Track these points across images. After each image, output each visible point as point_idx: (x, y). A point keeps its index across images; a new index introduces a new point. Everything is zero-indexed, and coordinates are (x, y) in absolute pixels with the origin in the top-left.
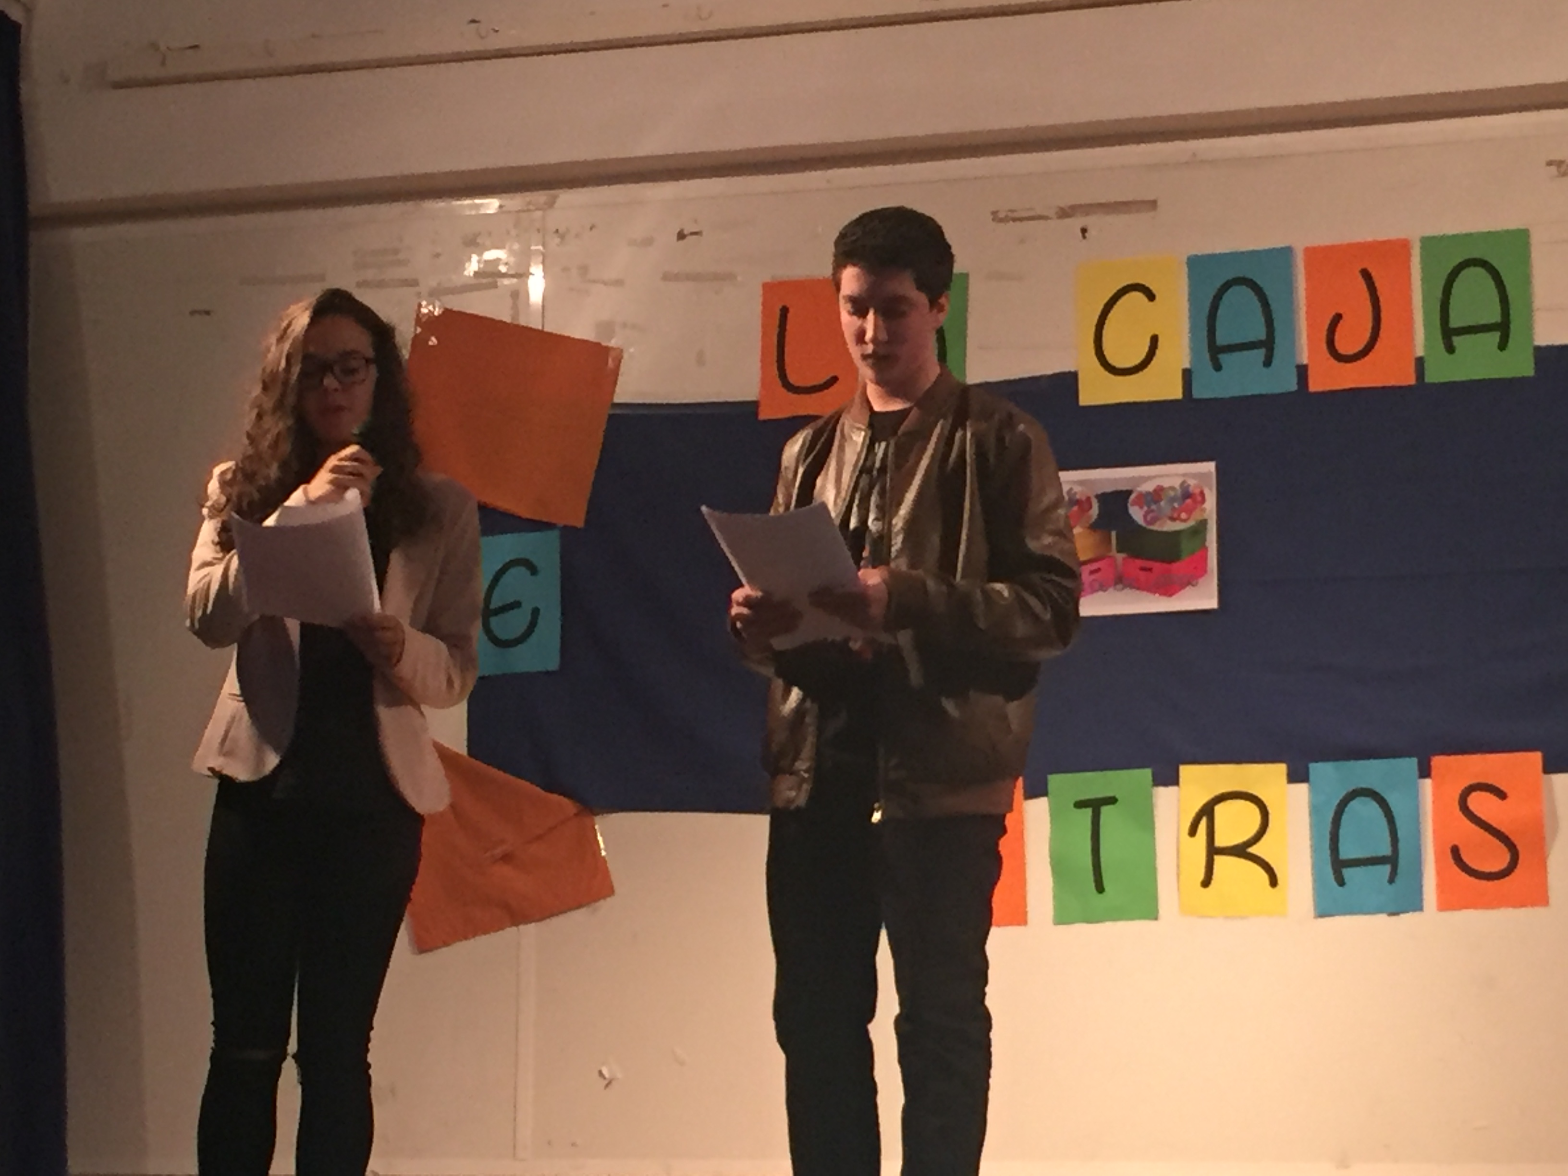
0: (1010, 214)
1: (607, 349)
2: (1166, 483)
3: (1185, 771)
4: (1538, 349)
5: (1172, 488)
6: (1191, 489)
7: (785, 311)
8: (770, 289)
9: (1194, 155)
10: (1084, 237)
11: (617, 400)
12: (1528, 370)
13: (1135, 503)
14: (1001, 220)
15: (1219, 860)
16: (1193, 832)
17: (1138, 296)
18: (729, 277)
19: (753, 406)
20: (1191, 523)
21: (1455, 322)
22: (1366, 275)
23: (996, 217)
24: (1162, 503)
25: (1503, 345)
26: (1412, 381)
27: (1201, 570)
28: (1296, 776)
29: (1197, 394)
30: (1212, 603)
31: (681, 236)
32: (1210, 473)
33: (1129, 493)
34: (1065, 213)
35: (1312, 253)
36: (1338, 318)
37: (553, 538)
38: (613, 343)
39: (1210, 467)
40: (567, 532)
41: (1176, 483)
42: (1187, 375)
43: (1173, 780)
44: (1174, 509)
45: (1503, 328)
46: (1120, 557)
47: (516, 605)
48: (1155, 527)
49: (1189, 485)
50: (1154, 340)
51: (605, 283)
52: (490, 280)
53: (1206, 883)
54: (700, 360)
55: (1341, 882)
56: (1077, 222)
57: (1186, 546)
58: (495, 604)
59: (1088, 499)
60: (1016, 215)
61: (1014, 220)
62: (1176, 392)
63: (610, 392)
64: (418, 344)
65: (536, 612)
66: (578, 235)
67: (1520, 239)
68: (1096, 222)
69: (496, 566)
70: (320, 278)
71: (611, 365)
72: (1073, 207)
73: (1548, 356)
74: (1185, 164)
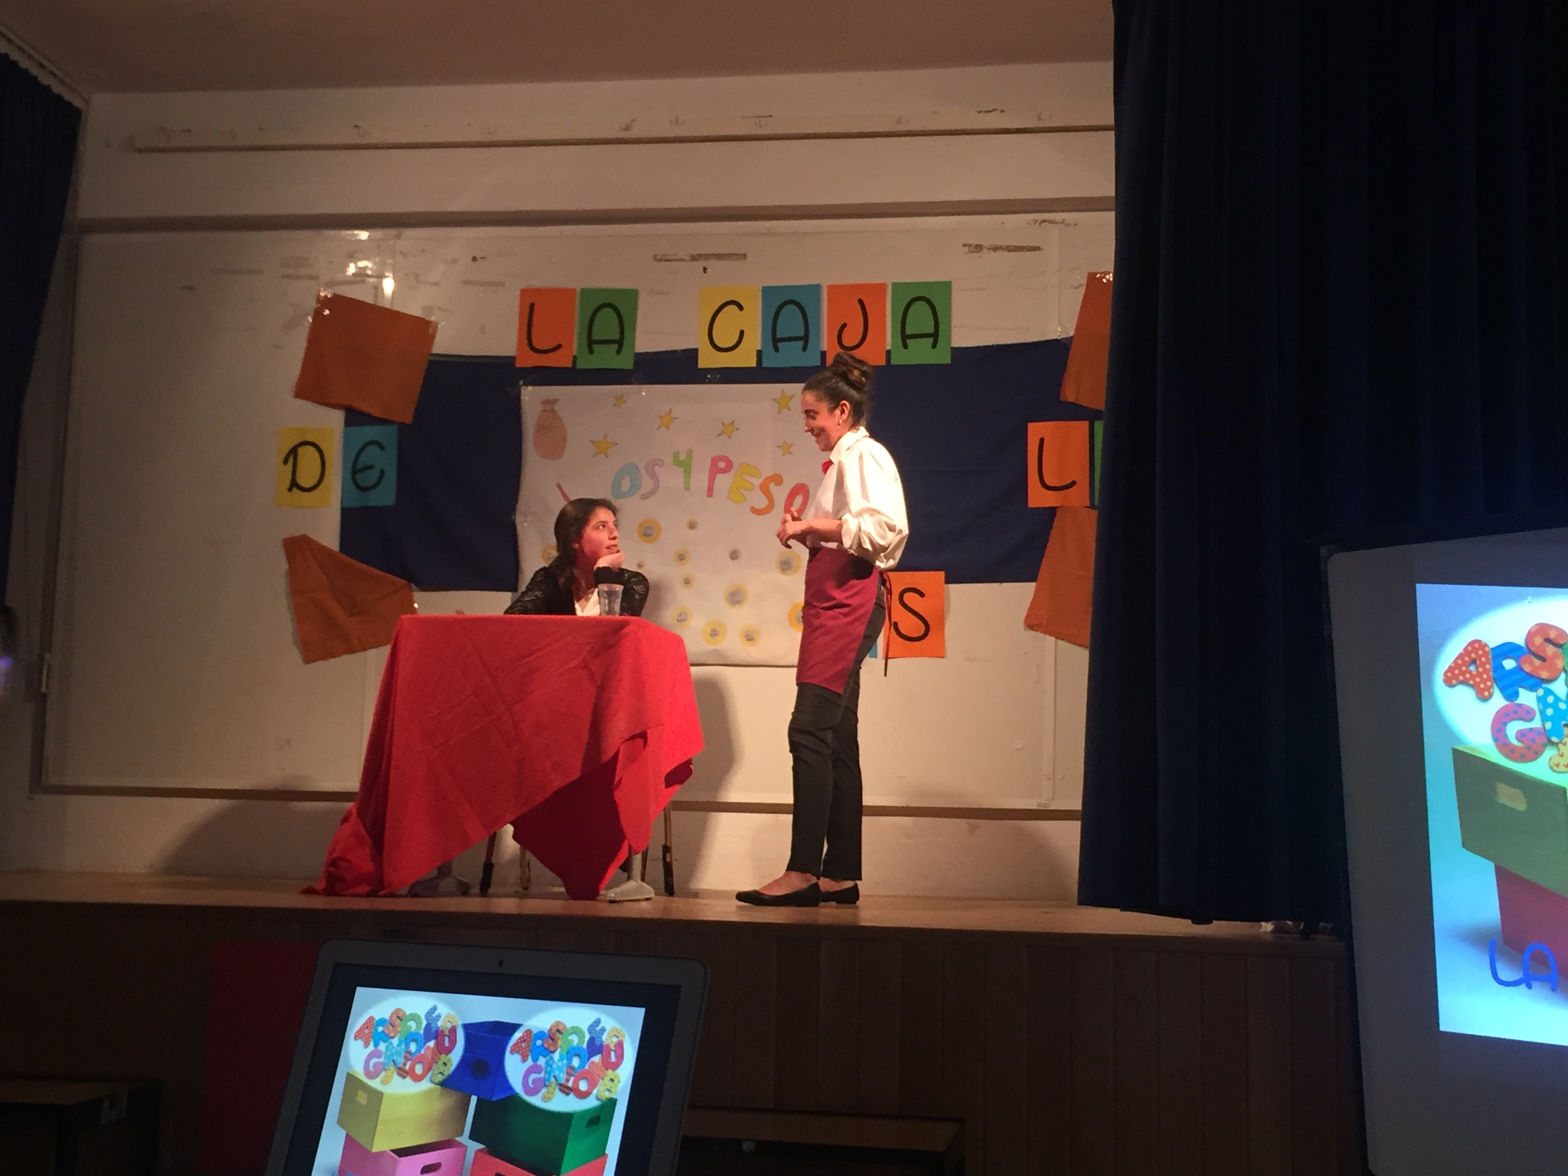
0: (664, 258)
1: (428, 322)
4: (953, 349)
7: (532, 306)
8: (524, 293)
9: (769, 229)
10: (705, 272)
11: (434, 352)
12: (946, 359)
14: (660, 260)
17: (733, 308)
18: (502, 284)
19: (512, 359)
21: (908, 331)
22: (861, 301)
23: (656, 258)
25: (934, 346)
26: (884, 363)
29: (764, 365)
31: (474, 259)
34: (694, 258)
35: (830, 288)
36: (845, 325)
37: (394, 429)
38: (433, 319)
40: (402, 426)
42: (759, 353)
45: (935, 336)
47: (371, 467)
56: (701, 264)
58: (359, 466)
60: (667, 258)
61: (667, 260)
62: (754, 365)
63: (430, 347)
64: (318, 314)
65: (382, 472)
66: (414, 256)
67: (946, 287)
68: (712, 264)
69: (360, 444)
70: (260, 272)
71: (431, 331)
72: (699, 255)
73: (959, 353)
74: (764, 234)
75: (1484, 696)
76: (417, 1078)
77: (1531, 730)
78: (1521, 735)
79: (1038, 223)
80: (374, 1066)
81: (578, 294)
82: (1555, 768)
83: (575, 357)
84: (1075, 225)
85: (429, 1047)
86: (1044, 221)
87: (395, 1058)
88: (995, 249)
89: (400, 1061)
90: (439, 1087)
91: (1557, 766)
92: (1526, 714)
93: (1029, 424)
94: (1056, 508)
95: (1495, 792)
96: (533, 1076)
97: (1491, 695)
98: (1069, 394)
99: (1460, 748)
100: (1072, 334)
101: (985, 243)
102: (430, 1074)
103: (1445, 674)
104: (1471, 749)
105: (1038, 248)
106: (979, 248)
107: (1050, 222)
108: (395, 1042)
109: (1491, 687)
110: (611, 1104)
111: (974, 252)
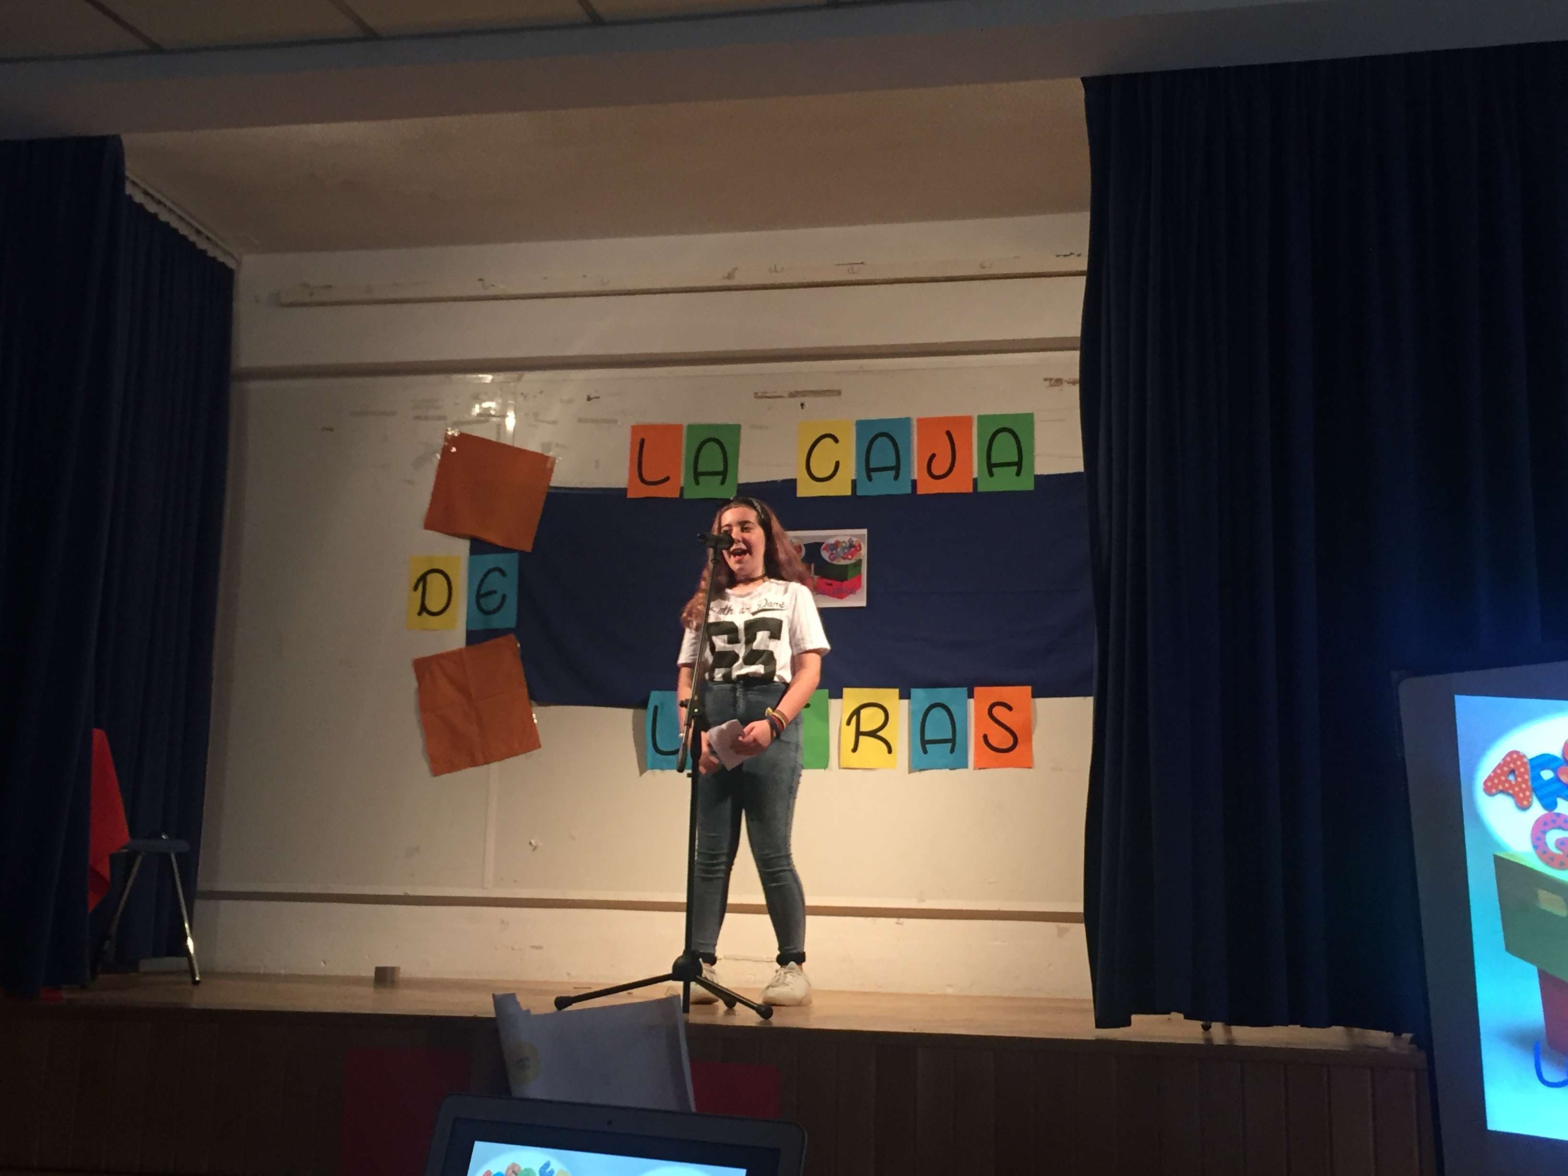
0: (764, 395)
1: (547, 458)
2: (841, 539)
3: (845, 690)
4: (1036, 477)
5: (844, 542)
6: (854, 543)
7: (643, 441)
8: (635, 429)
9: (861, 367)
10: (802, 408)
11: (551, 485)
12: (1030, 486)
13: (825, 549)
14: (759, 397)
15: (861, 738)
16: (848, 723)
17: (829, 440)
19: (623, 491)
20: (853, 561)
21: (994, 461)
22: (949, 434)
23: (756, 396)
24: (839, 550)
25: (1018, 473)
26: (971, 491)
27: (858, 586)
28: (905, 695)
29: (859, 493)
30: (863, 604)
31: (589, 399)
32: (864, 535)
33: (823, 543)
34: (792, 395)
35: (920, 421)
36: (934, 456)
37: (515, 556)
38: (551, 454)
39: (864, 531)
40: (522, 553)
41: (846, 539)
42: (854, 483)
43: (840, 696)
44: (845, 553)
45: (1019, 464)
46: (816, 577)
47: (495, 592)
48: (835, 562)
49: (853, 541)
50: (837, 464)
51: (548, 423)
52: (486, 418)
53: (855, 750)
54: (597, 465)
55: (925, 752)
56: (799, 400)
57: (850, 573)
58: (483, 591)
59: (800, 547)
60: (768, 395)
61: (766, 397)
62: (848, 492)
63: (548, 481)
64: (445, 451)
65: (504, 597)
66: (534, 397)
67: (1028, 419)
68: (806, 400)
69: (483, 572)
70: (393, 414)
71: (549, 466)
72: (797, 392)
73: (1039, 479)
74: (857, 371)
75: (1522, 803)
81: (685, 431)
83: (682, 488)
88: (1075, 382)
99: (1501, 855)
101: (1065, 378)
103: (1485, 783)
104: (1510, 855)
106: (1059, 382)
111: (1055, 386)
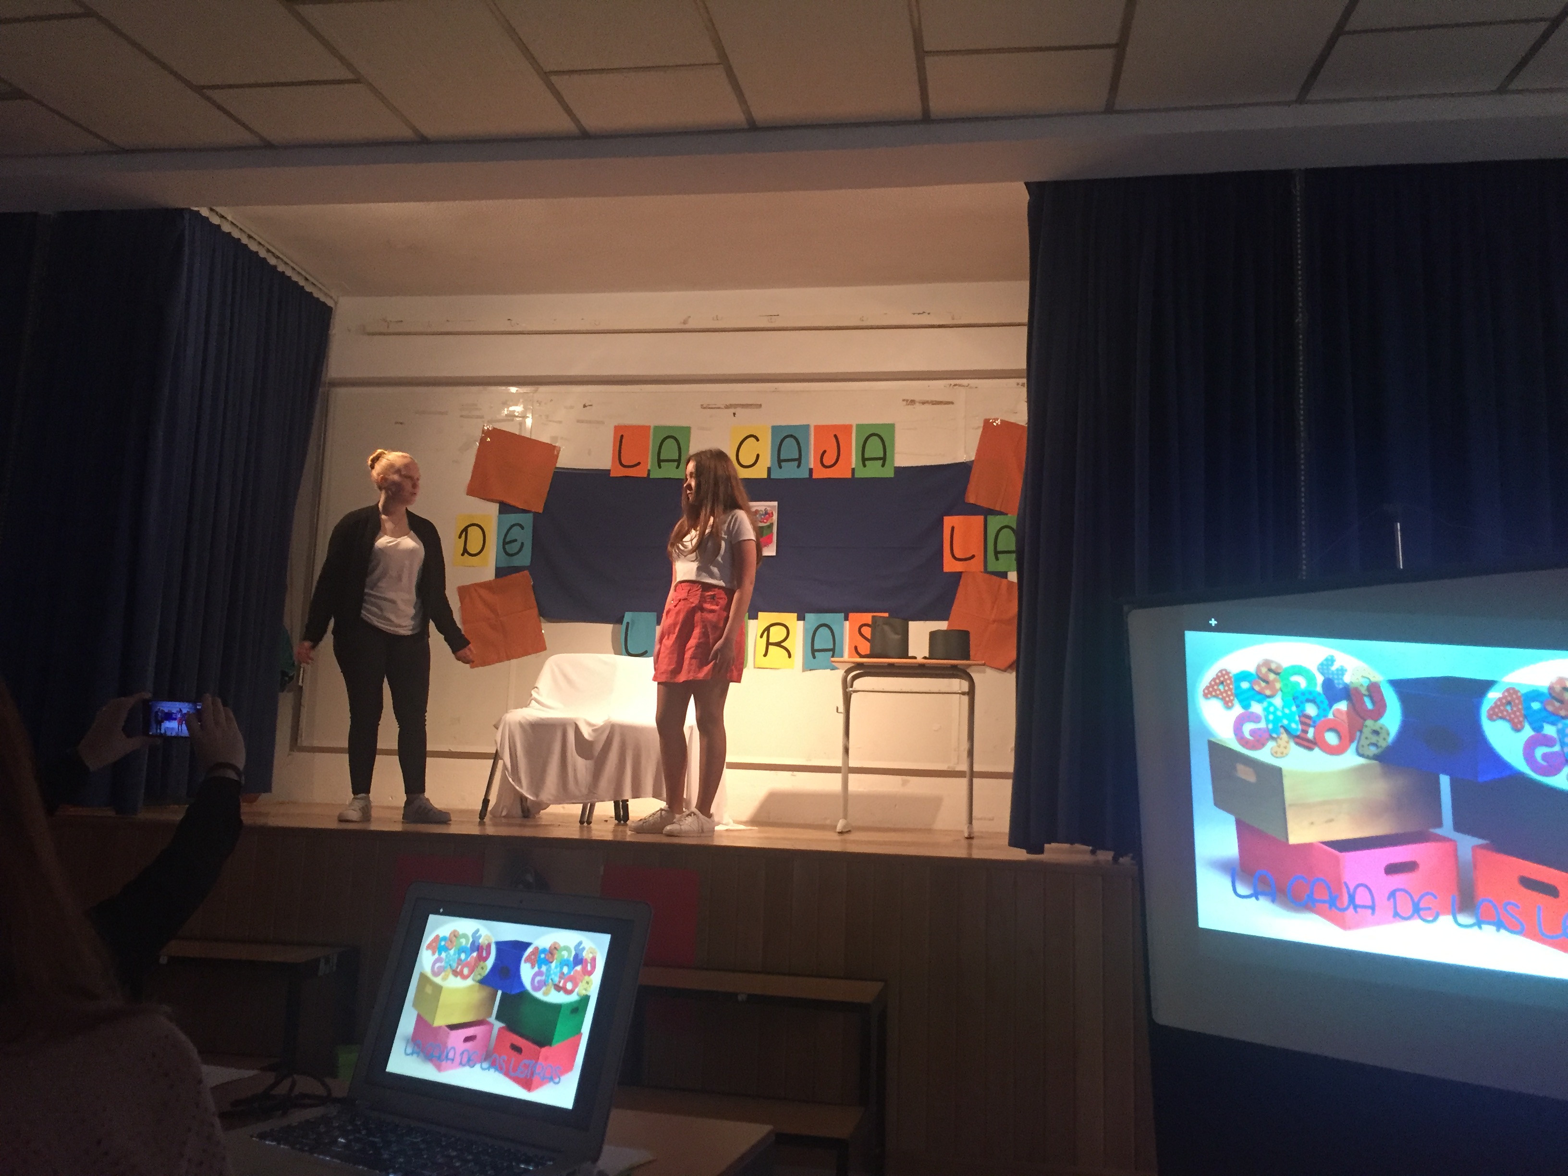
0: (708, 406)
1: (555, 447)
2: (759, 509)
3: (760, 614)
6: (768, 512)
7: (622, 436)
8: (617, 428)
9: (776, 388)
10: (734, 416)
11: (557, 466)
12: (891, 474)
14: (705, 408)
15: (770, 647)
16: (761, 637)
17: (752, 439)
18: (603, 423)
19: (607, 472)
20: (768, 524)
21: (866, 456)
22: (835, 436)
23: (703, 407)
25: (883, 465)
26: (850, 476)
27: (771, 542)
28: (801, 618)
29: (772, 477)
30: (774, 554)
31: (585, 406)
32: (775, 506)
35: (817, 428)
36: (825, 452)
37: (531, 515)
38: (557, 445)
39: (776, 504)
40: (536, 514)
42: (769, 469)
43: (756, 617)
44: (762, 518)
45: (884, 459)
47: (515, 540)
50: (758, 456)
51: (556, 422)
52: (512, 418)
53: (765, 655)
54: (589, 453)
55: (814, 657)
56: (732, 410)
57: (766, 532)
58: (508, 540)
60: (710, 406)
61: (709, 408)
62: (765, 476)
63: (555, 464)
64: (482, 441)
65: (522, 543)
66: (545, 404)
67: (891, 427)
68: (739, 411)
69: (508, 526)
70: (446, 413)
71: (556, 453)
72: (731, 405)
73: (899, 470)
74: (774, 391)
75: (1228, 705)
76: (465, 977)
77: (1260, 729)
78: (1253, 732)
79: (951, 386)
80: (438, 968)
81: (652, 430)
82: (1275, 754)
83: (649, 471)
84: (976, 388)
85: (472, 957)
86: (955, 385)
87: (451, 962)
88: (924, 403)
89: (454, 965)
90: (478, 984)
91: (1276, 753)
92: (1256, 718)
93: (945, 518)
94: (961, 573)
95: (1235, 768)
96: (538, 978)
97: (1233, 705)
98: (971, 499)
99: (1213, 740)
100: (973, 458)
101: (917, 398)
102: (472, 976)
103: (1204, 691)
104: (1219, 740)
105: (952, 403)
106: (913, 402)
107: (960, 385)
108: (452, 952)
109: (1233, 700)
110: (586, 999)
111: (911, 405)
